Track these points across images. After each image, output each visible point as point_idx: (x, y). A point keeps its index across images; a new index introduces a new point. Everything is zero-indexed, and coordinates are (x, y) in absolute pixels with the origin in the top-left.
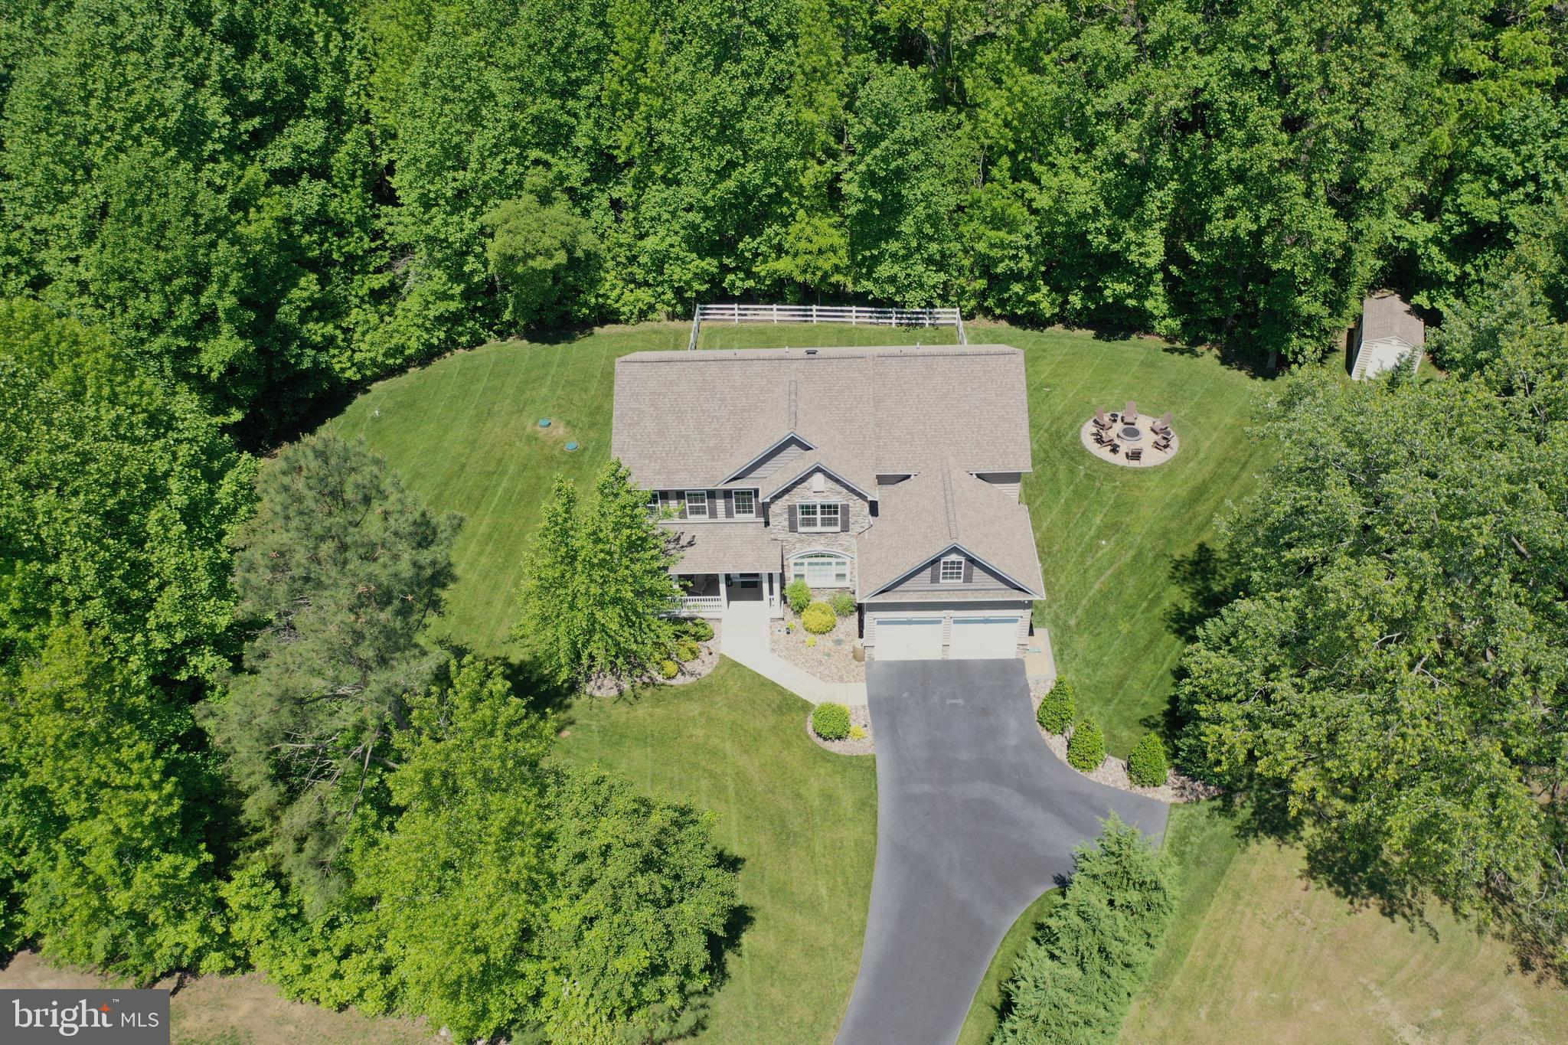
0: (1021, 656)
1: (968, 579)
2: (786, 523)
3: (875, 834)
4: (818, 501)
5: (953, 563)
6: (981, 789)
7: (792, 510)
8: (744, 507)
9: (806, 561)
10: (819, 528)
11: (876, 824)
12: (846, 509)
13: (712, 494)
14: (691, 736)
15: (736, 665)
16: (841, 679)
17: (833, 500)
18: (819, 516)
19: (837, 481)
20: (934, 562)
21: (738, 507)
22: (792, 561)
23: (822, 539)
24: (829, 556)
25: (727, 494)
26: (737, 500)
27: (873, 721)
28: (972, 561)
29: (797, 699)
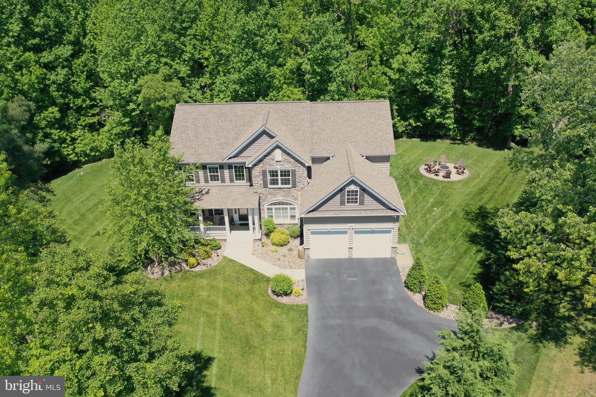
0: (394, 256)
1: (362, 203)
2: (262, 182)
3: (305, 347)
4: (278, 168)
5: (353, 191)
6: (372, 322)
7: (264, 173)
8: (240, 175)
9: (273, 207)
10: (280, 186)
11: (306, 341)
12: (294, 172)
13: (222, 167)
14: (200, 296)
15: (232, 261)
16: (291, 267)
17: (288, 167)
18: (279, 178)
19: (289, 154)
20: (341, 190)
21: (236, 175)
22: (266, 207)
23: (282, 193)
24: (287, 204)
25: (230, 167)
26: (236, 172)
27: (307, 286)
28: (364, 190)
29: (263, 276)
